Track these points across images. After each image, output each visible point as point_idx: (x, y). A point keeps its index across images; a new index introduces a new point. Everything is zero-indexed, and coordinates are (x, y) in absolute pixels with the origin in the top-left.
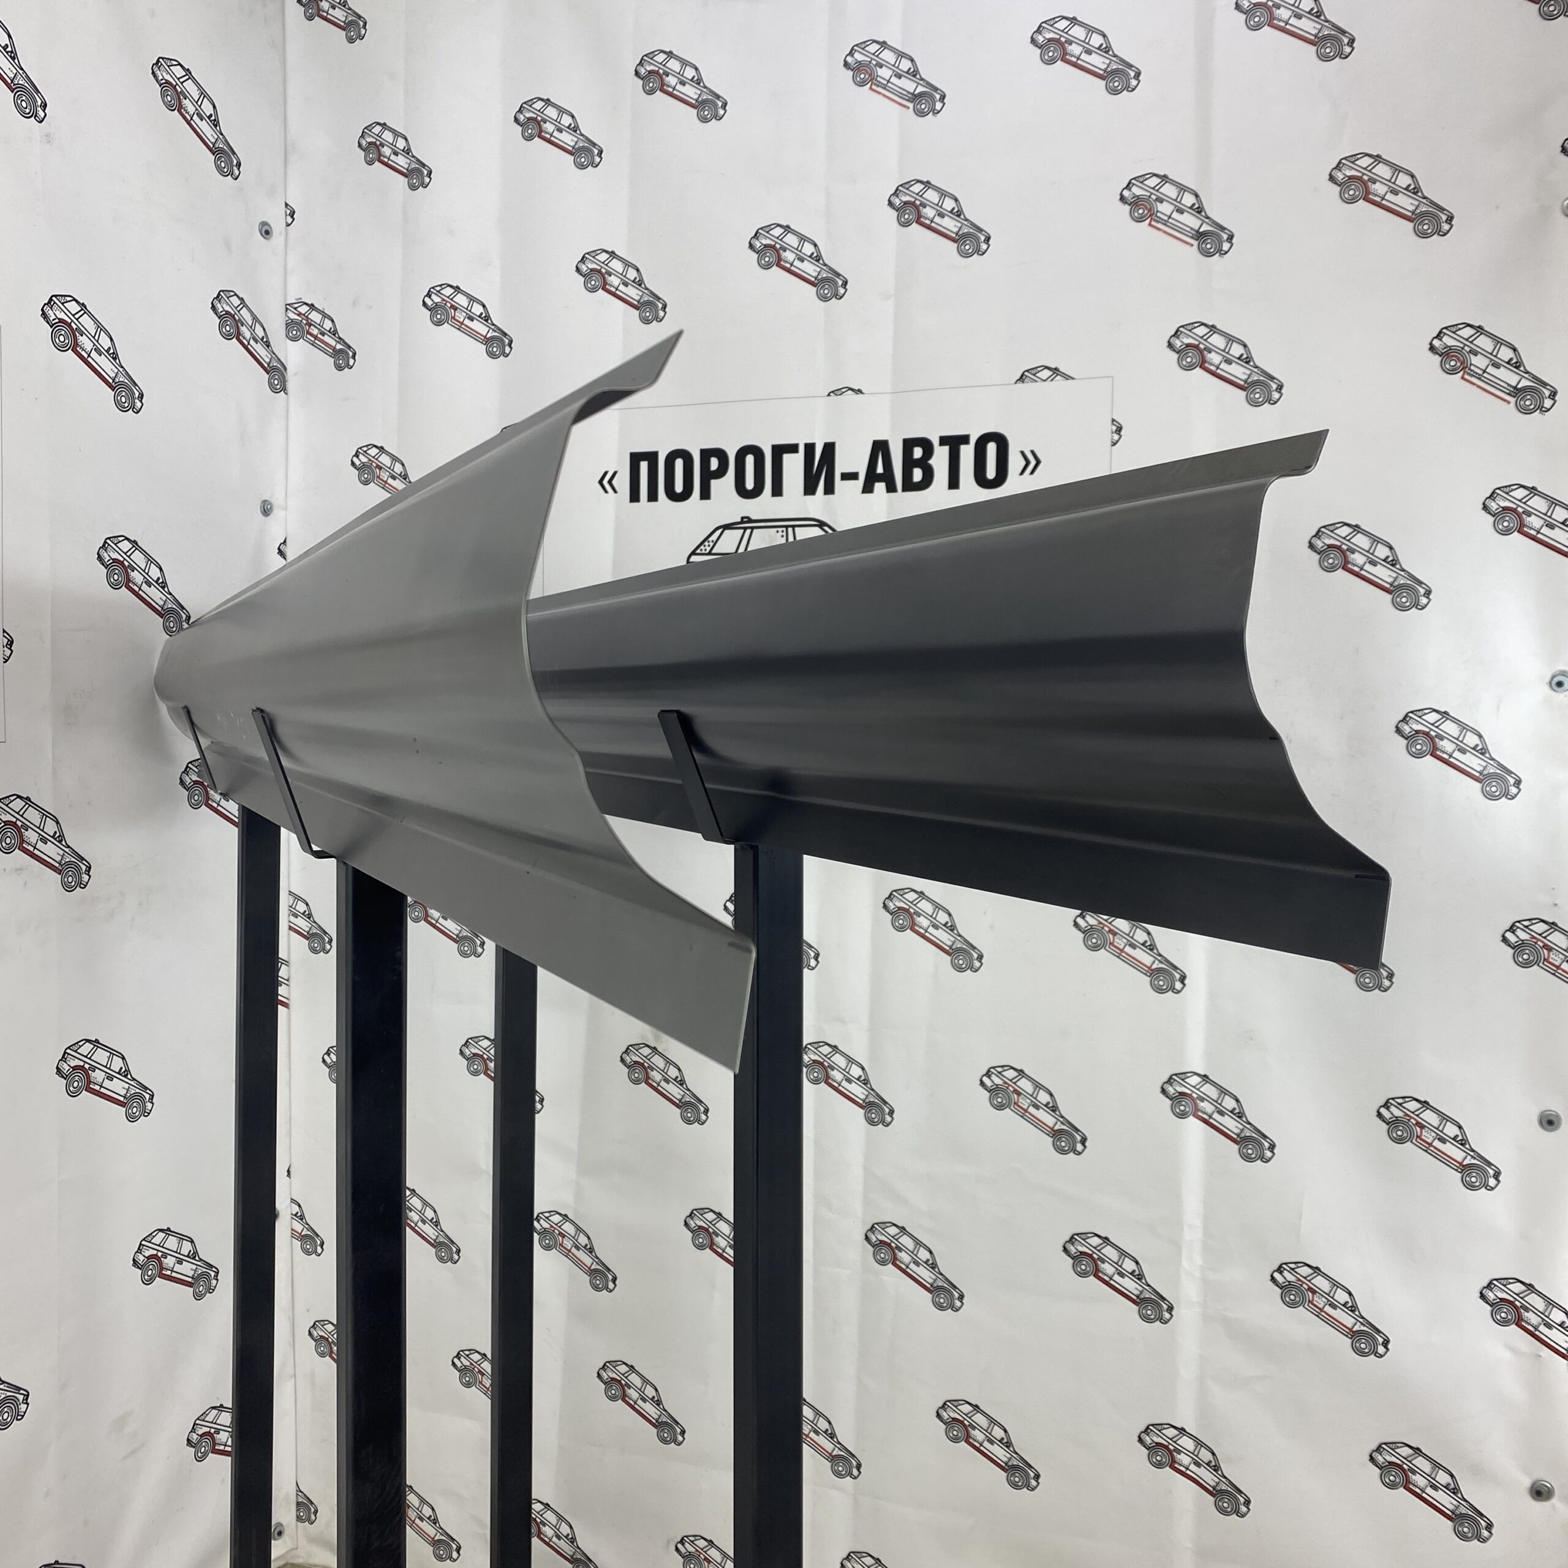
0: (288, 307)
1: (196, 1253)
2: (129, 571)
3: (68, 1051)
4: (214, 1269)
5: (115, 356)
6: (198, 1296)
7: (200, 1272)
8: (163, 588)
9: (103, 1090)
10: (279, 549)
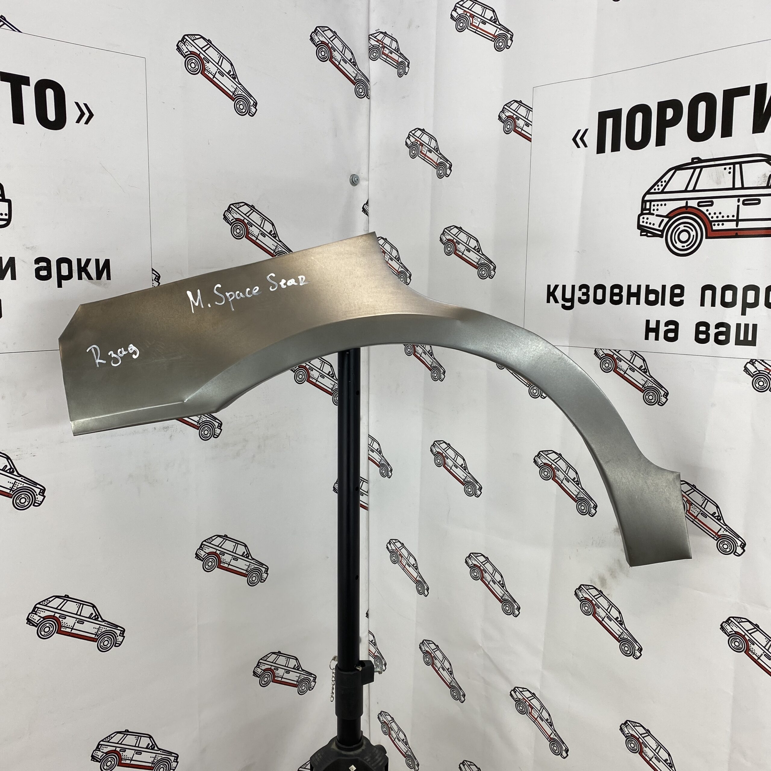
0: (370, 37)
1: (299, 666)
2: (249, 226)
3: (204, 543)
4: (313, 676)
5: (234, 77)
6: (301, 693)
7: (302, 677)
8: (275, 237)
9: (230, 567)
10: (363, 208)
